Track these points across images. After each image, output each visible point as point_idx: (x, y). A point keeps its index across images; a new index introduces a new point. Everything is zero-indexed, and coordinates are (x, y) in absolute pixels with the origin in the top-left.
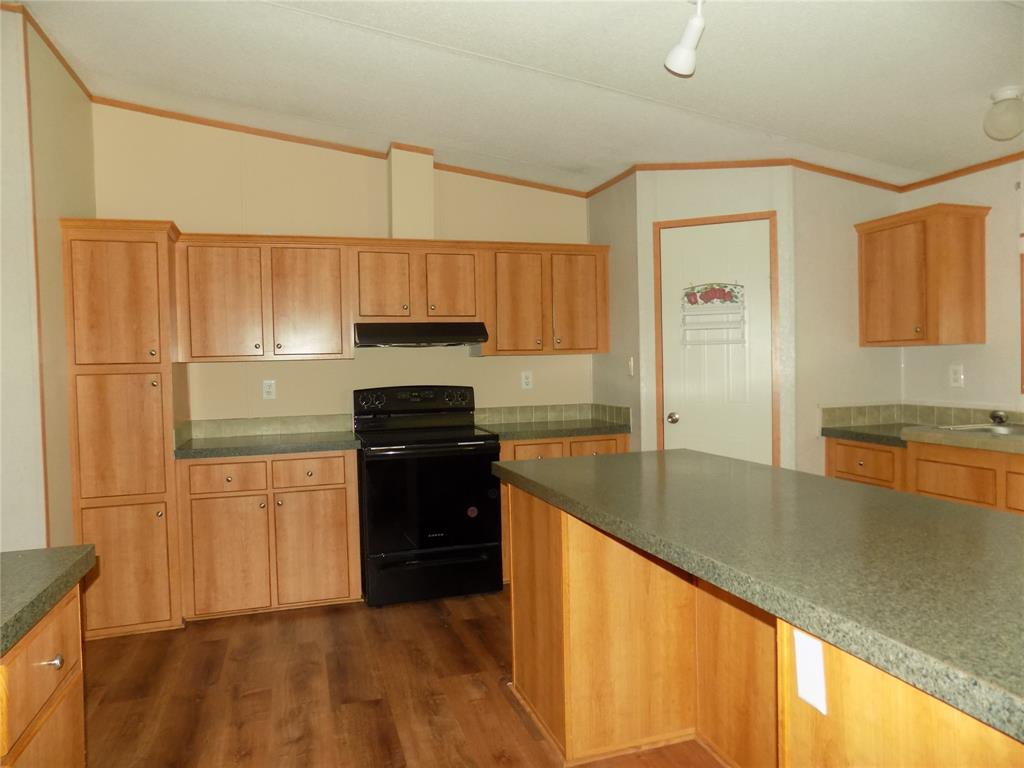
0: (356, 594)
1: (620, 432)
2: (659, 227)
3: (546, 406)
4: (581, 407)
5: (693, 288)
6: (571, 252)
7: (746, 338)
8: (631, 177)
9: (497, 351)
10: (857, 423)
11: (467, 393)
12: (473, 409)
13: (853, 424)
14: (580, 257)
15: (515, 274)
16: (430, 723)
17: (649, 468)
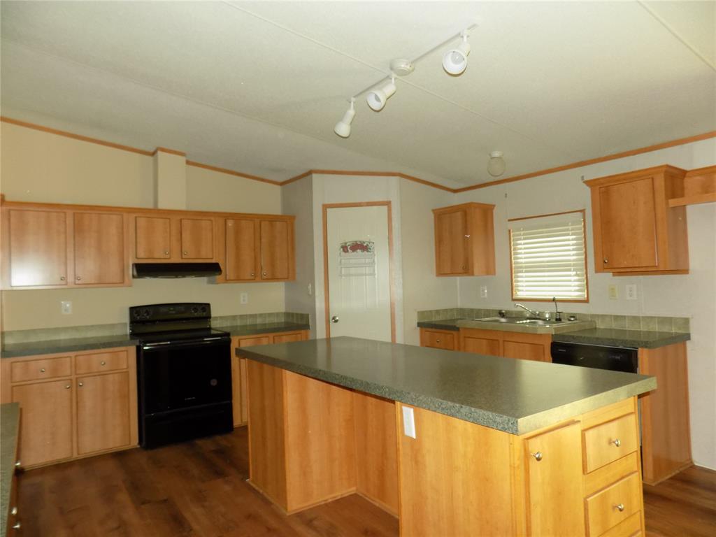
0: (135, 442)
1: (303, 329)
2: (326, 207)
3: (256, 315)
4: (278, 314)
5: (346, 243)
6: (272, 219)
7: (376, 272)
8: (309, 177)
9: (226, 281)
10: (436, 319)
11: (206, 307)
12: (210, 317)
13: (433, 319)
14: (278, 223)
15: (238, 232)
16: (203, 506)
17: (321, 349)
